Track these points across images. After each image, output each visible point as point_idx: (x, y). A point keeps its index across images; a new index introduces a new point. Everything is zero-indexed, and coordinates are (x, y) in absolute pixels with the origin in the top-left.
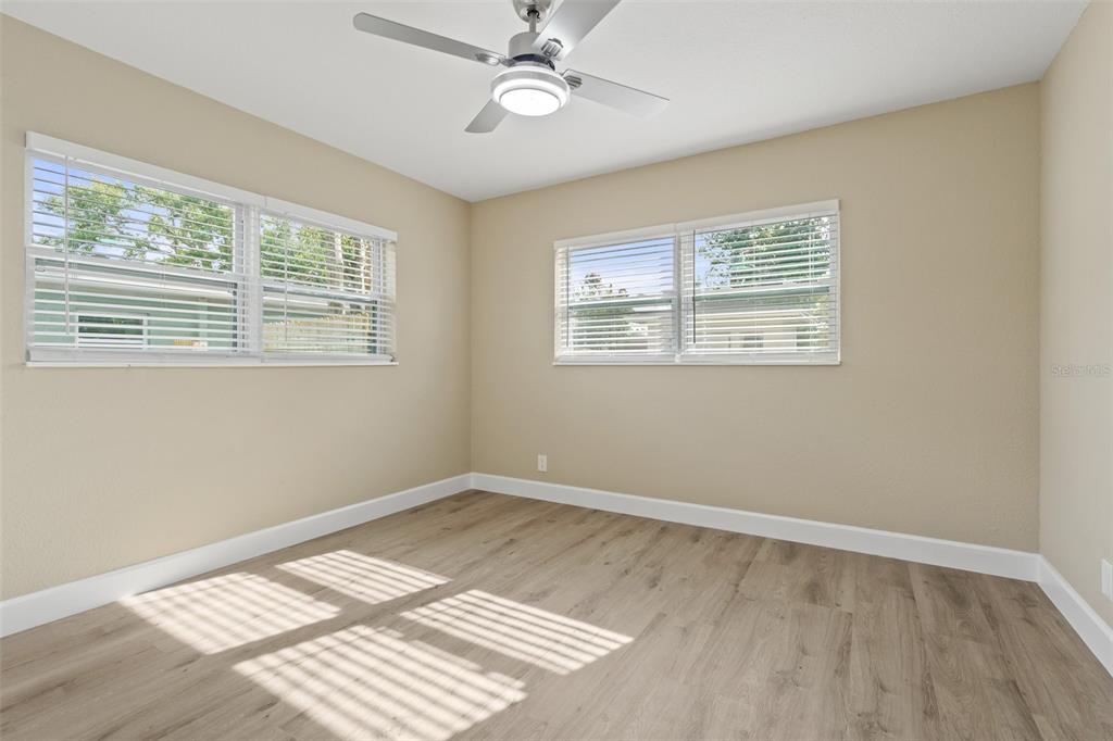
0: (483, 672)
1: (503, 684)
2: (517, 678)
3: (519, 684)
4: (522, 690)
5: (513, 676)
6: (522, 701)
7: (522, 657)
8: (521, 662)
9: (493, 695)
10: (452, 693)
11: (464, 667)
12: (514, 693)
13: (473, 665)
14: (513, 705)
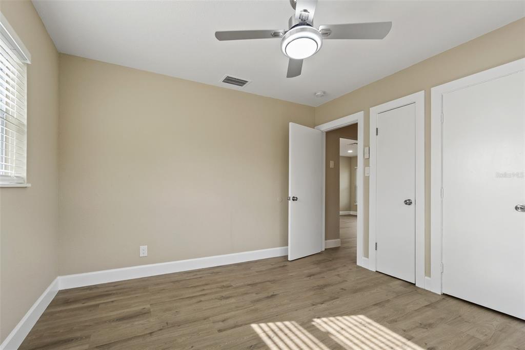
0: (328, 333)
1: (320, 325)
2: (313, 325)
3: (313, 323)
4: (313, 321)
5: (315, 327)
6: (315, 318)
7: (307, 333)
8: (309, 331)
9: (326, 323)
10: (342, 329)
11: (337, 338)
12: (317, 322)
13: (332, 337)
14: (319, 318)
